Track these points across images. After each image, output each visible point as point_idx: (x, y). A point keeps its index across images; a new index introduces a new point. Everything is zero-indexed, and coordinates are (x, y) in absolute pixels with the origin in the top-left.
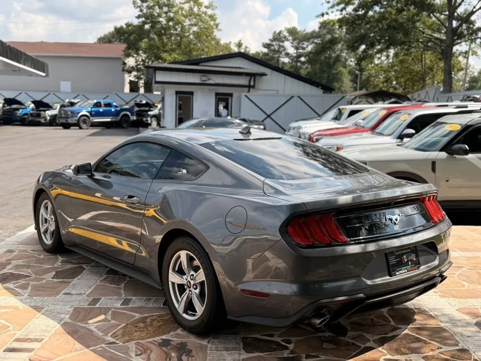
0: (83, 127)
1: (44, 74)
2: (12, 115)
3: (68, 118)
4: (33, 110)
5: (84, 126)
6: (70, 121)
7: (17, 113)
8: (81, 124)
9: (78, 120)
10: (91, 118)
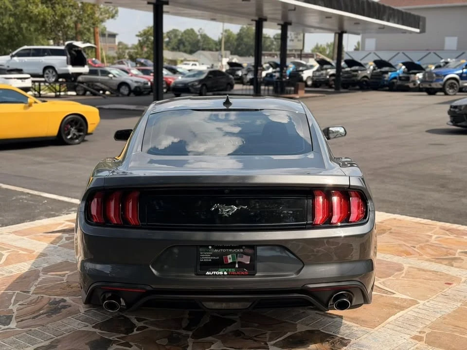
0: (448, 93)
1: (418, 30)
2: (380, 79)
3: (432, 82)
4: (404, 72)
5: (450, 91)
6: (434, 85)
7: (385, 77)
8: (447, 89)
9: (444, 85)
10: (461, 82)
